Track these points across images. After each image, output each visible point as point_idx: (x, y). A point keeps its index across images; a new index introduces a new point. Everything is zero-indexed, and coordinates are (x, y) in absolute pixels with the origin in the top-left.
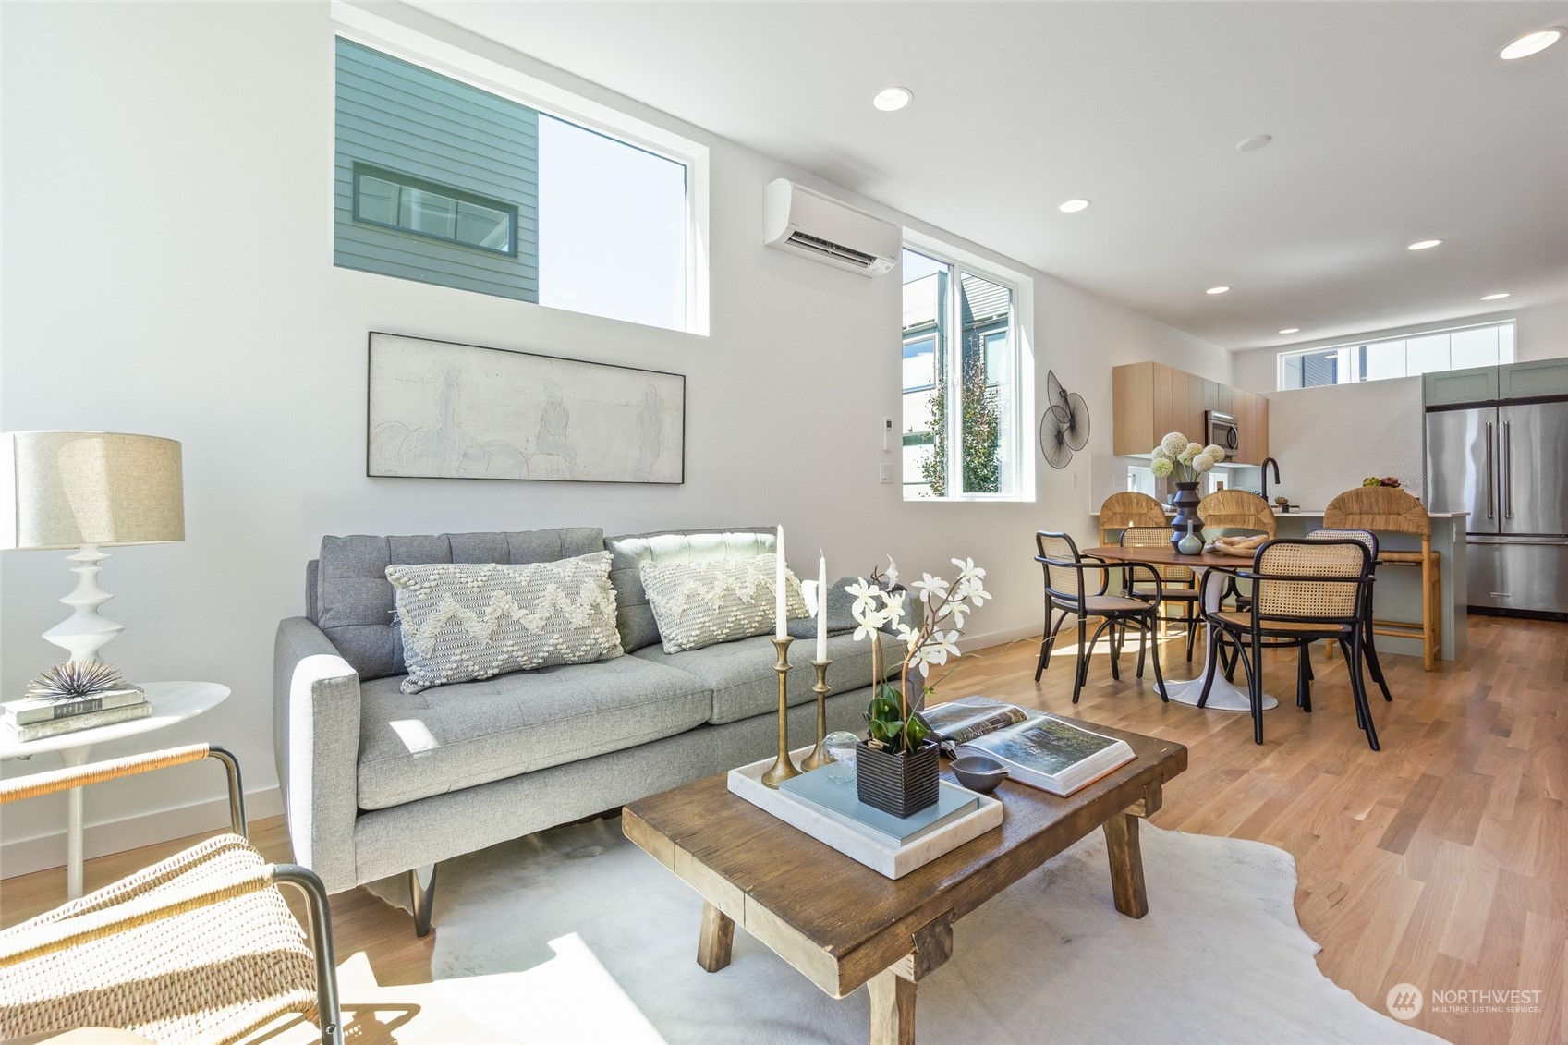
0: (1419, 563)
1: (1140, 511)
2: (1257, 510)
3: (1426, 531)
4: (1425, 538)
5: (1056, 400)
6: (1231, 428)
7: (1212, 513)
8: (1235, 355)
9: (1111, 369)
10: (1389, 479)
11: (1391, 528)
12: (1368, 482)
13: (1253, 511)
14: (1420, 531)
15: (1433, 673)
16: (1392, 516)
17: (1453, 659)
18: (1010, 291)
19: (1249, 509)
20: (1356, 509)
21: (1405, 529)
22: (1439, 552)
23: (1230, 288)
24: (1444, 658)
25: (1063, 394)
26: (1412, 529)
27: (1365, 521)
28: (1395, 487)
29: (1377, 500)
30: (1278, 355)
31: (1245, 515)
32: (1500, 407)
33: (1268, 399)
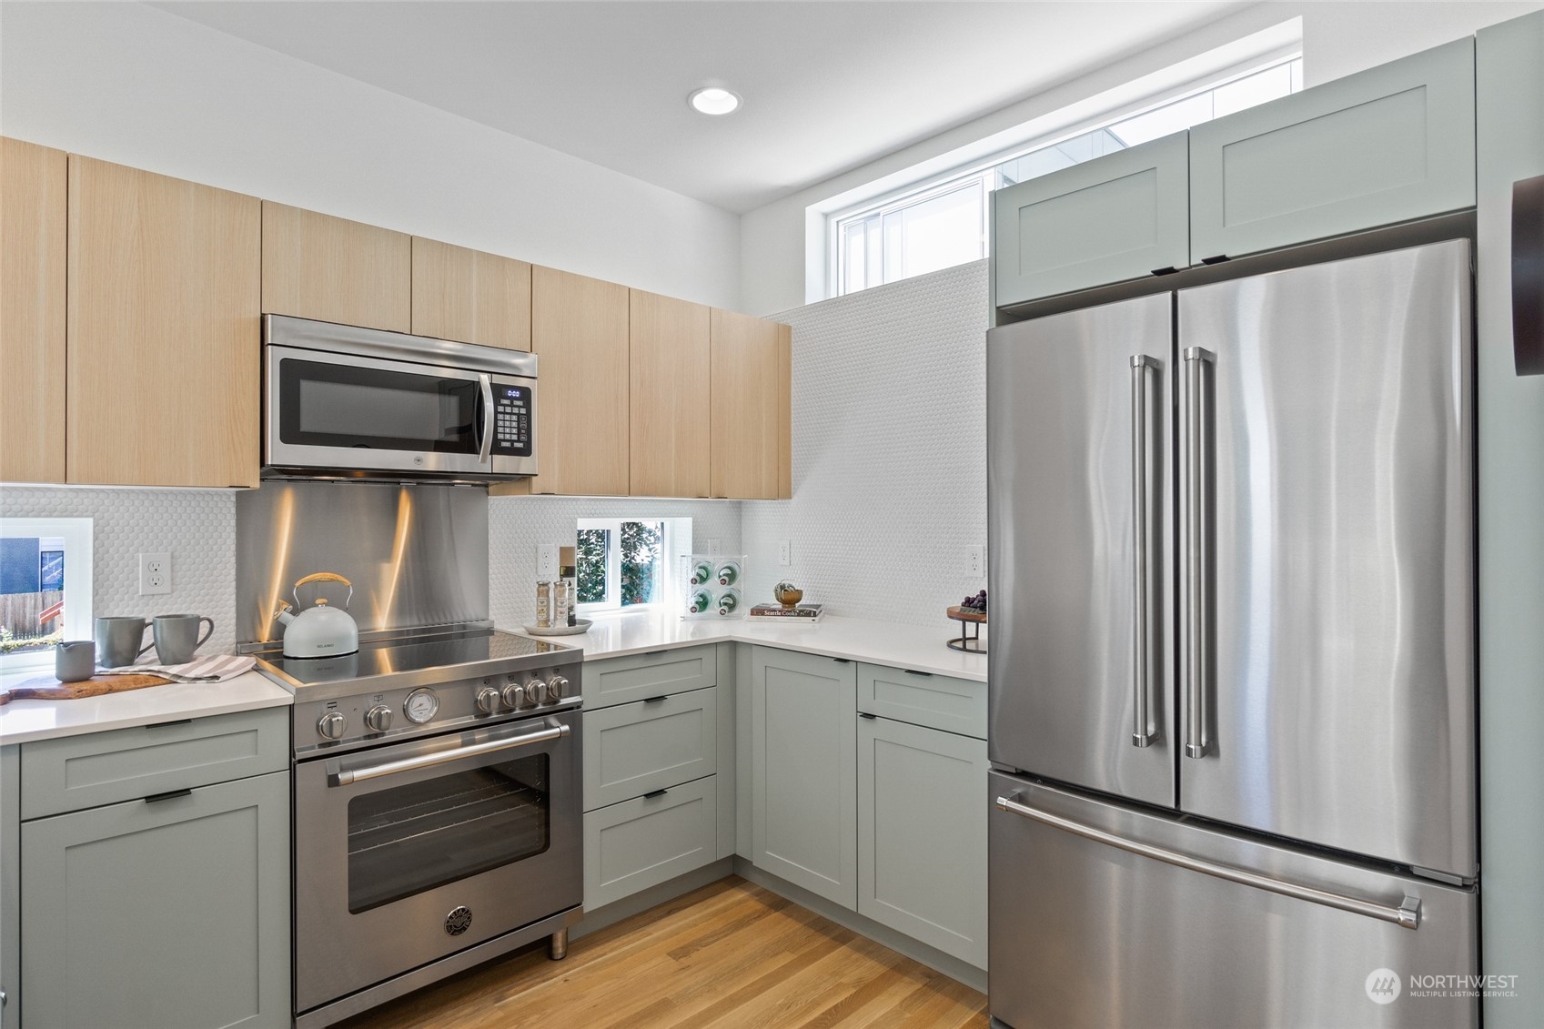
32: (1181, 293)
33: (789, 328)
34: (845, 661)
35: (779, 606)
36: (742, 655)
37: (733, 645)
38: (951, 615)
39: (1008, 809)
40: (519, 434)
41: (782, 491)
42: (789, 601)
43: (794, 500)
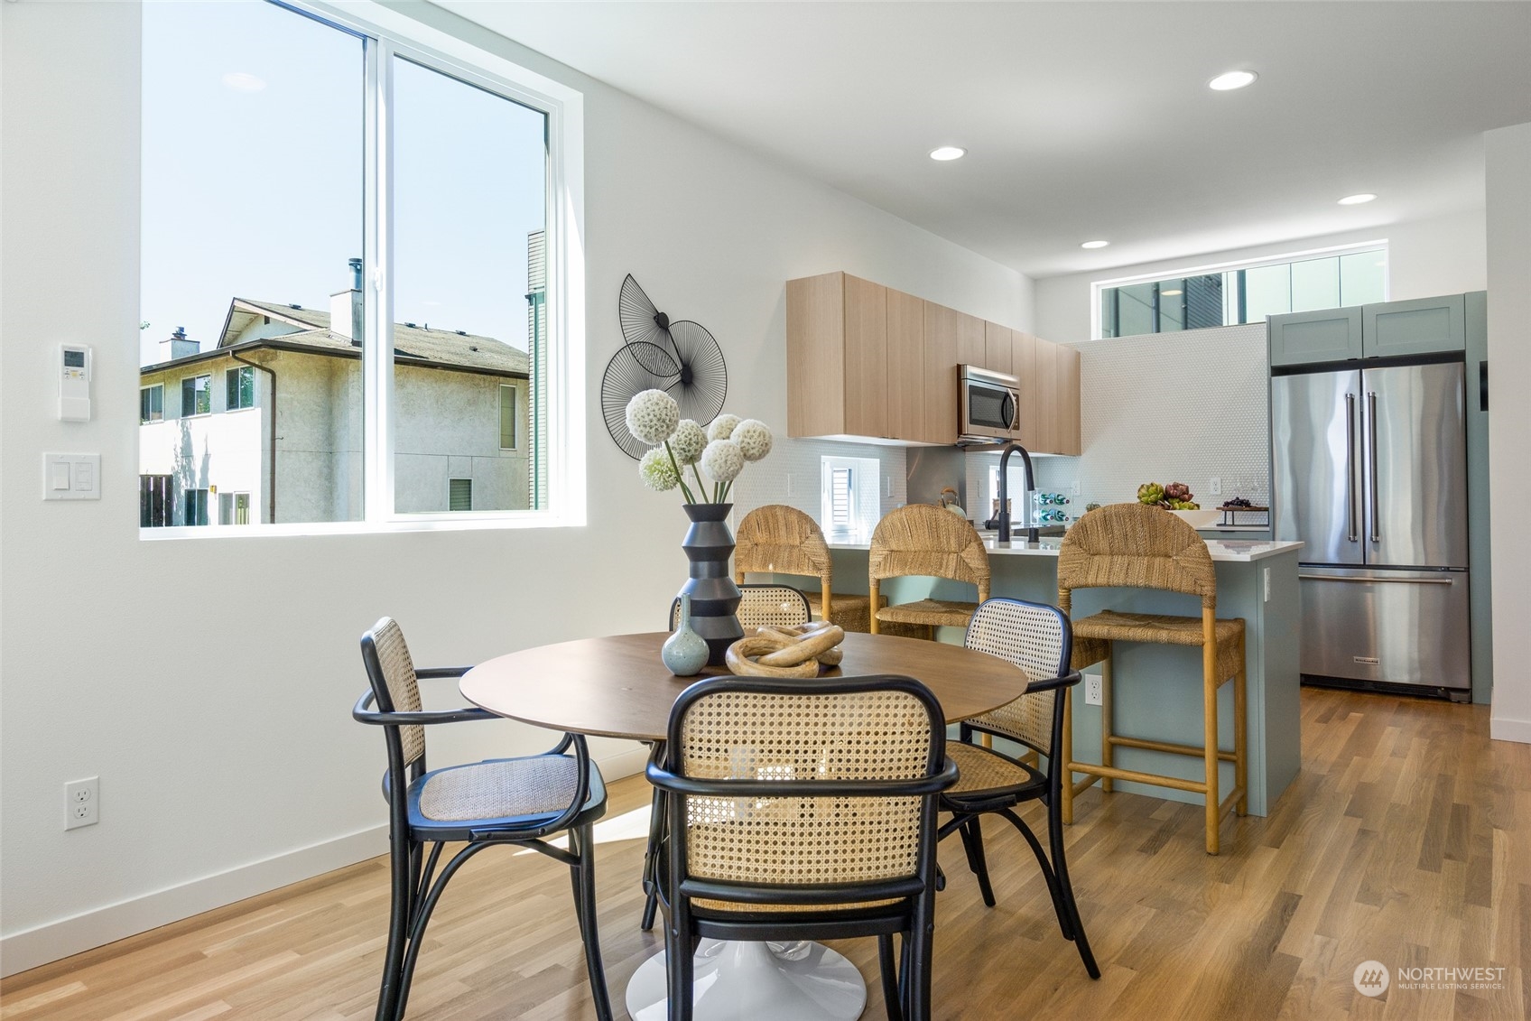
0: (1199, 648)
1: (791, 542)
2: (960, 545)
3: (1208, 590)
4: (1206, 602)
5: (642, 329)
6: (1007, 395)
7: (894, 547)
8: (1037, 282)
9: (785, 283)
10: (1176, 486)
11: (1155, 582)
12: (1143, 491)
13: (953, 545)
14: (1198, 590)
15: (1223, 860)
16: (1157, 560)
17: (1264, 814)
18: (546, 115)
19: (948, 543)
20: (1103, 545)
21: (1176, 586)
22: (1241, 622)
23: (966, 151)
24: (1251, 812)
25: (661, 321)
26: (1186, 585)
27: (1116, 568)
28: (1183, 501)
29: (1133, 530)
30: (1093, 285)
31: (943, 552)
32: (1363, 371)
33: (1080, 353)
38: (1221, 510)
41: (1076, 450)
43: (1084, 457)
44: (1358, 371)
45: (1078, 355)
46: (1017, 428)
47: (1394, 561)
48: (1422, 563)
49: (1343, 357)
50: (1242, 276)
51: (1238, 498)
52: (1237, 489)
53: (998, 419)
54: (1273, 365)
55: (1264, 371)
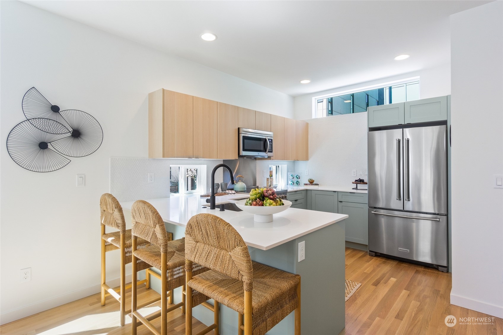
3: (246, 278)
5: (41, 114)
6: (266, 139)
8: (294, 98)
30: (313, 98)
32: (404, 129)
33: (308, 123)
34: (336, 192)
35: (309, 183)
36: (309, 192)
37: (307, 190)
38: (353, 183)
39: (374, 213)
40: (271, 148)
41: (307, 159)
42: (311, 182)
43: (309, 161)
44: (402, 129)
45: (307, 124)
46: (271, 151)
47: (424, 210)
48: (437, 212)
49: (397, 124)
50: (390, 88)
51: (360, 179)
52: (361, 175)
53: (262, 149)
54: (370, 127)
55: (366, 130)
